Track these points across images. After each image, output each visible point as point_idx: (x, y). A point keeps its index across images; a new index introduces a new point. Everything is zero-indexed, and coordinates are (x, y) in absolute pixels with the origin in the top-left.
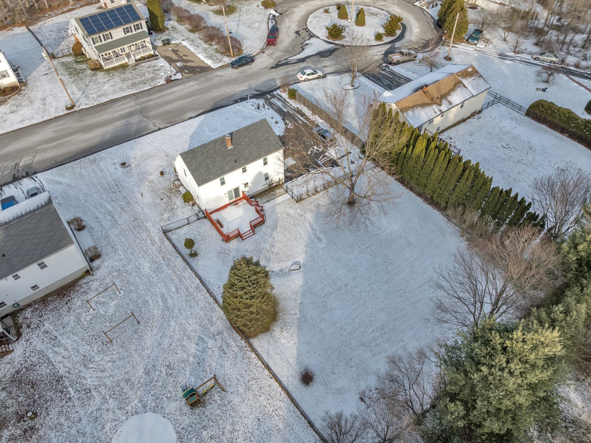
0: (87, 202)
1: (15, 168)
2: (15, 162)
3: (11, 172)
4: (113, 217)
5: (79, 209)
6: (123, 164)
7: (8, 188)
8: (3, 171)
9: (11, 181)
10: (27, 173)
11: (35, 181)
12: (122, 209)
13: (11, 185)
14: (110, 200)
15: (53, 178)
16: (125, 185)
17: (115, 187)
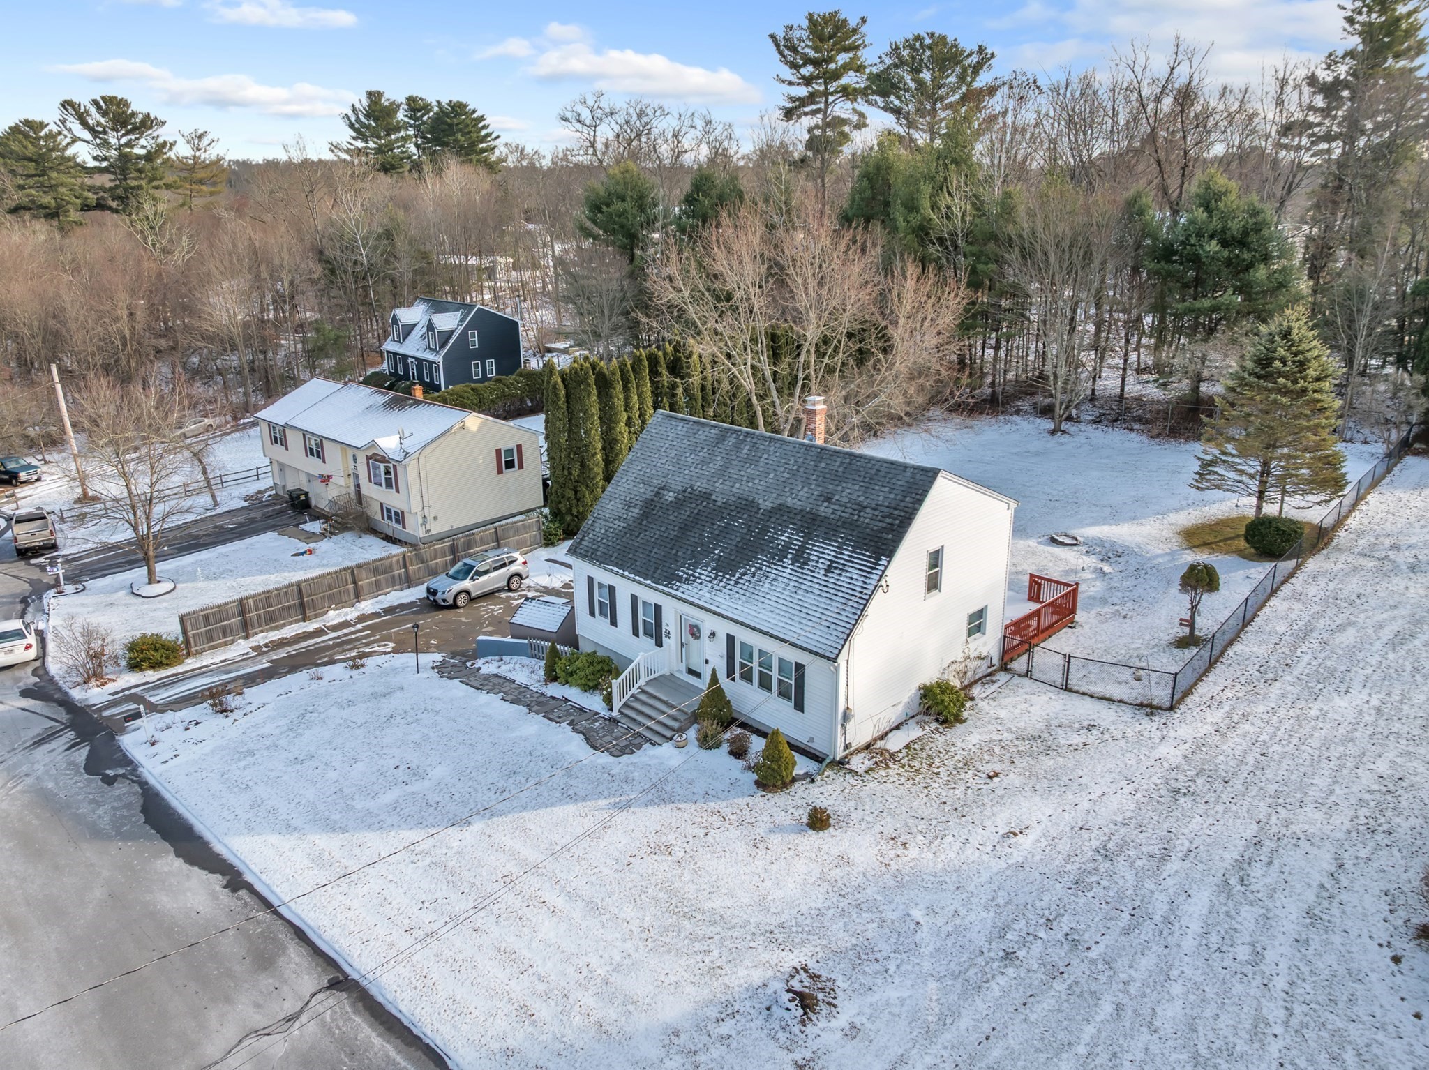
0: (1260, 1021)
4: (1243, 864)
5: (1354, 1031)
6: (806, 1002)
12: (1163, 858)
14: (1147, 931)
16: (980, 920)
17: (1031, 955)
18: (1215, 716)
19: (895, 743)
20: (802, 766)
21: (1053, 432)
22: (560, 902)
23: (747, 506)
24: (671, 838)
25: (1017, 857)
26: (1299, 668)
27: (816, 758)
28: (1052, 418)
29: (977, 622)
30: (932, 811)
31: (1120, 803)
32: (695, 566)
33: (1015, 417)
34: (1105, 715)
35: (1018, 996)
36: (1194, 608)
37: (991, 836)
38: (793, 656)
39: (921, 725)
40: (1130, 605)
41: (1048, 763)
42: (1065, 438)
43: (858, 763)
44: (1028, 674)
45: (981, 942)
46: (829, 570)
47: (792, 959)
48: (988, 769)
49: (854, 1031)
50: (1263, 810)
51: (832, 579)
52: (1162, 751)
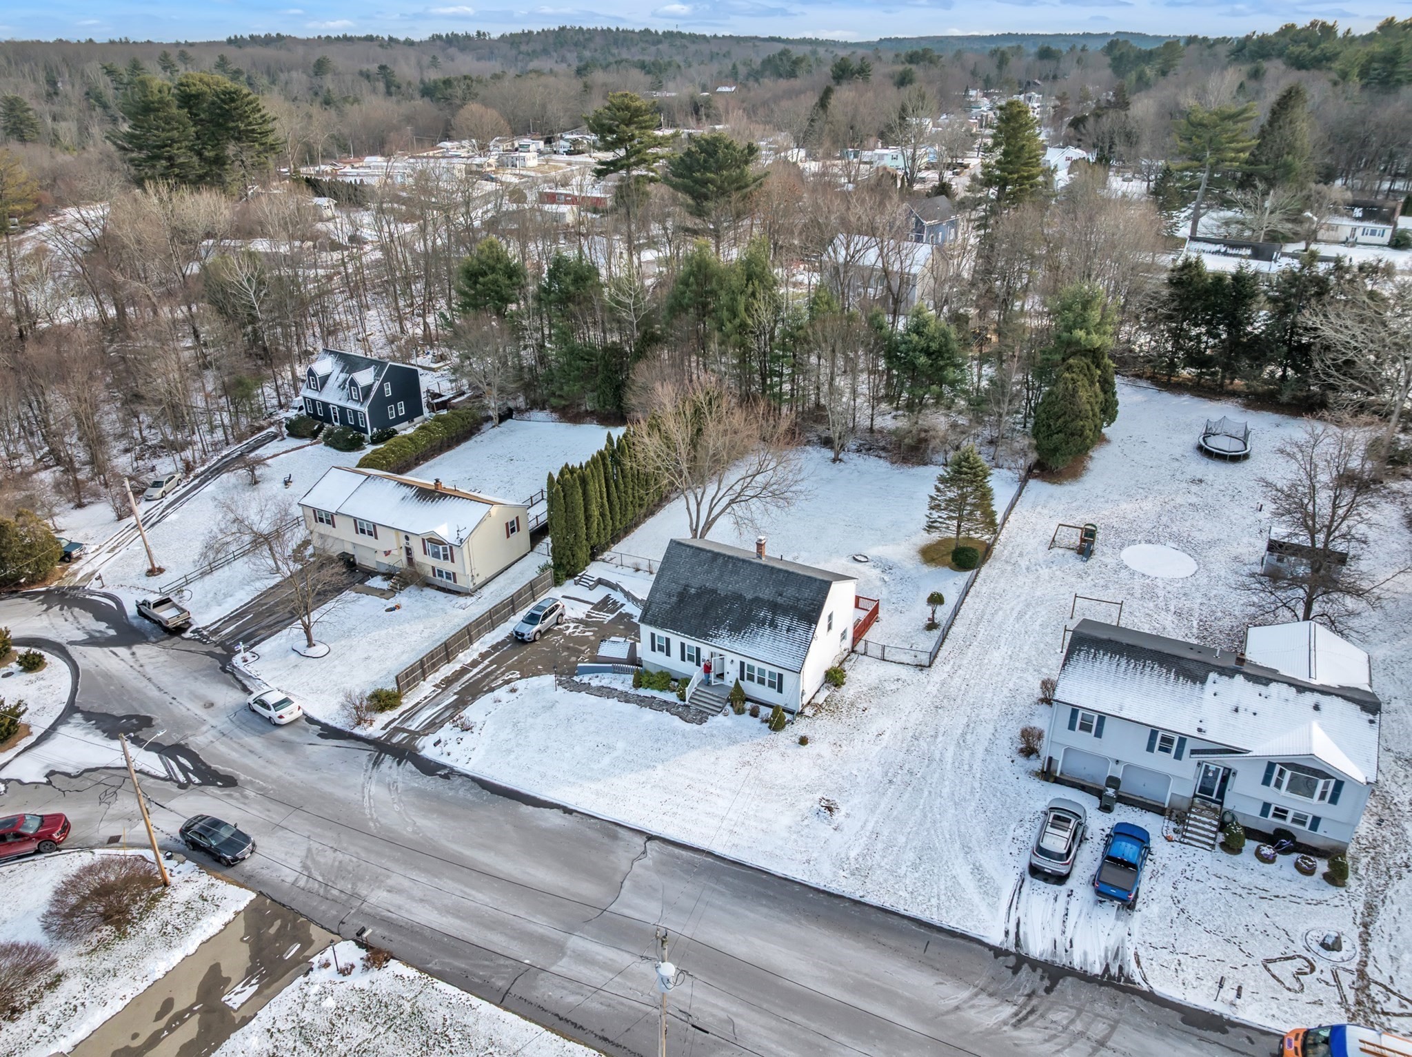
0: (973, 788)
1: (1032, 1012)
2: (1016, 1033)
3: (1049, 1009)
4: (964, 734)
6: (829, 809)
7: (1090, 959)
8: (1065, 1028)
9: (1069, 979)
10: (1016, 970)
11: (1018, 925)
12: (936, 737)
13: (1077, 964)
14: (934, 765)
15: (976, 899)
16: (878, 772)
17: (898, 780)
18: (947, 668)
19: (820, 699)
20: (788, 717)
21: (834, 461)
22: (718, 791)
23: (739, 597)
24: (747, 758)
25: (884, 744)
26: (980, 636)
27: (791, 712)
28: (832, 448)
29: (843, 636)
30: (846, 730)
31: (917, 716)
32: (718, 628)
33: (808, 448)
34: (904, 672)
35: (897, 794)
36: (934, 612)
37: (872, 737)
38: (777, 671)
39: (828, 688)
40: (902, 604)
41: (885, 700)
42: (842, 466)
43: (808, 711)
44: (865, 654)
45: (880, 778)
46: (788, 630)
47: (818, 796)
48: (861, 706)
49: (848, 815)
50: (969, 710)
51: (791, 634)
52: (929, 688)
